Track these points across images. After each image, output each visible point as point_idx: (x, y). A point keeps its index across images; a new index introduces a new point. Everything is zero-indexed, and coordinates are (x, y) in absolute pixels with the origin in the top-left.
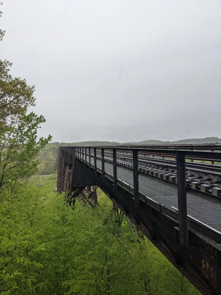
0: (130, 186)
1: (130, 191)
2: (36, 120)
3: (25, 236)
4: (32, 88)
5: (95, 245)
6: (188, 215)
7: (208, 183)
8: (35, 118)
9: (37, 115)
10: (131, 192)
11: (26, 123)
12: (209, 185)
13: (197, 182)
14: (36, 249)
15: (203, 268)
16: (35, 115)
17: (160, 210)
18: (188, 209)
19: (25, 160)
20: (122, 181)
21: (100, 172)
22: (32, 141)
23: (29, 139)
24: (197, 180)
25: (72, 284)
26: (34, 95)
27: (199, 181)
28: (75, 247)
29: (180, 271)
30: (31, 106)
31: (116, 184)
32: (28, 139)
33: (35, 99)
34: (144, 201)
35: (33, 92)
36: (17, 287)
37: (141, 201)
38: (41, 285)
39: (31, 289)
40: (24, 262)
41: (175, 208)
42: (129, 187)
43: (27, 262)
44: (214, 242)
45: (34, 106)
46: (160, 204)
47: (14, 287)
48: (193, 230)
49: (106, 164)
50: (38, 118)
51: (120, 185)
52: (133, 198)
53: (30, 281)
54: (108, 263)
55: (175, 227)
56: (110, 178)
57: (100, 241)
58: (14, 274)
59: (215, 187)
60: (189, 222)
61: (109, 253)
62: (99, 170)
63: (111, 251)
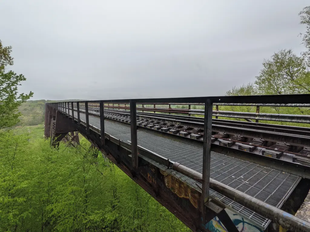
2: (15, 78)
4: (9, 48)
5: (74, 174)
6: (138, 146)
7: (152, 124)
8: (14, 76)
9: (16, 74)
10: (99, 133)
11: (4, 80)
14: (17, 187)
15: (148, 177)
16: (14, 74)
17: (120, 144)
19: (4, 113)
20: (93, 126)
21: (77, 120)
22: (11, 97)
23: (8, 94)
24: (145, 122)
25: (55, 207)
26: (12, 55)
28: (57, 179)
29: (135, 181)
30: (8, 65)
31: (88, 128)
32: (6, 94)
33: (12, 59)
34: (108, 139)
35: (9, 52)
37: (106, 140)
38: (25, 215)
41: (129, 142)
42: (98, 130)
44: (155, 162)
45: (12, 65)
46: (120, 140)
48: (141, 156)
49: (81, 114)
50: (17, 77)
51: (91, 129)
52: (100, 138)
53: (11, 215)
54: (85, 185)
55: (129, 155)
56: (84, 125)
57: (78, 171)
59: (155, 126)
60: (139, 150)
61: (86, 178)
62: (76, 119)
63: (88, 177)
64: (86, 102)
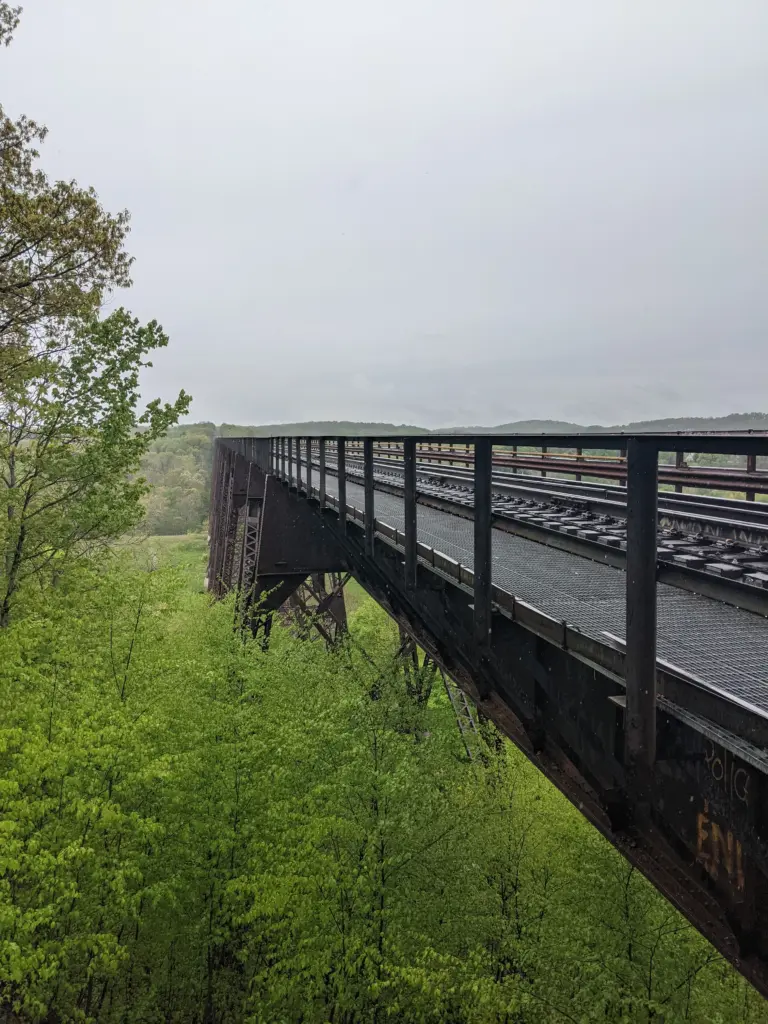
0: (462, 566)
1: (460, 582)
2: (133, 337)
3: (101, 732)
4: (121, 220)
5: (336, 764)
6: (658, 660)
7: (732, 560)
8: (130, 331)
9: (137, 321)
10: (463, 587)
11: (101, 346)
12: (734, 565)
13: (693, 555)
14: (139, 775)
15: (700, 843)
16: (132, 320)
17: (564, 643)
18: (660, 642)
19: (98, 478)
20: (435, 551)
21: (358, 522)
22: (122, 413)
23: (112, 405)
24: (693, 549)
25: (261, 889)
26: (128, 246)
27: (701, 554)
28: (270, 772)
29: (622, 851)
30: (116, 288)
31: (413, 559)
32: (106, 405)
33: (131, 261)
34: (509, 615)
35: (122, 236)
36: (76, 895)
37: (497, 619)
38: (156, 891)
39: (124, 901)
40: (99, 816)
41: (615, 638)
42: (457, 571)
43: (111, 813)
45: (127, 285)
46: (564, 623)
47: (67, 894)
48: (671, 707)
49: (379, 498)
50: (141, 332)
51: (427, 565)
52: (472, 606)
53: (120, 877)
54: (382, 822)
55: (612, 698)
56: (391, 542)
57: (354, 751)
58: (66, 854)
59: (754, 571)
60: (662, 680)
61: (385, 792)
62: (355, 514)
63: (392, 785)
64: (410, 442)
